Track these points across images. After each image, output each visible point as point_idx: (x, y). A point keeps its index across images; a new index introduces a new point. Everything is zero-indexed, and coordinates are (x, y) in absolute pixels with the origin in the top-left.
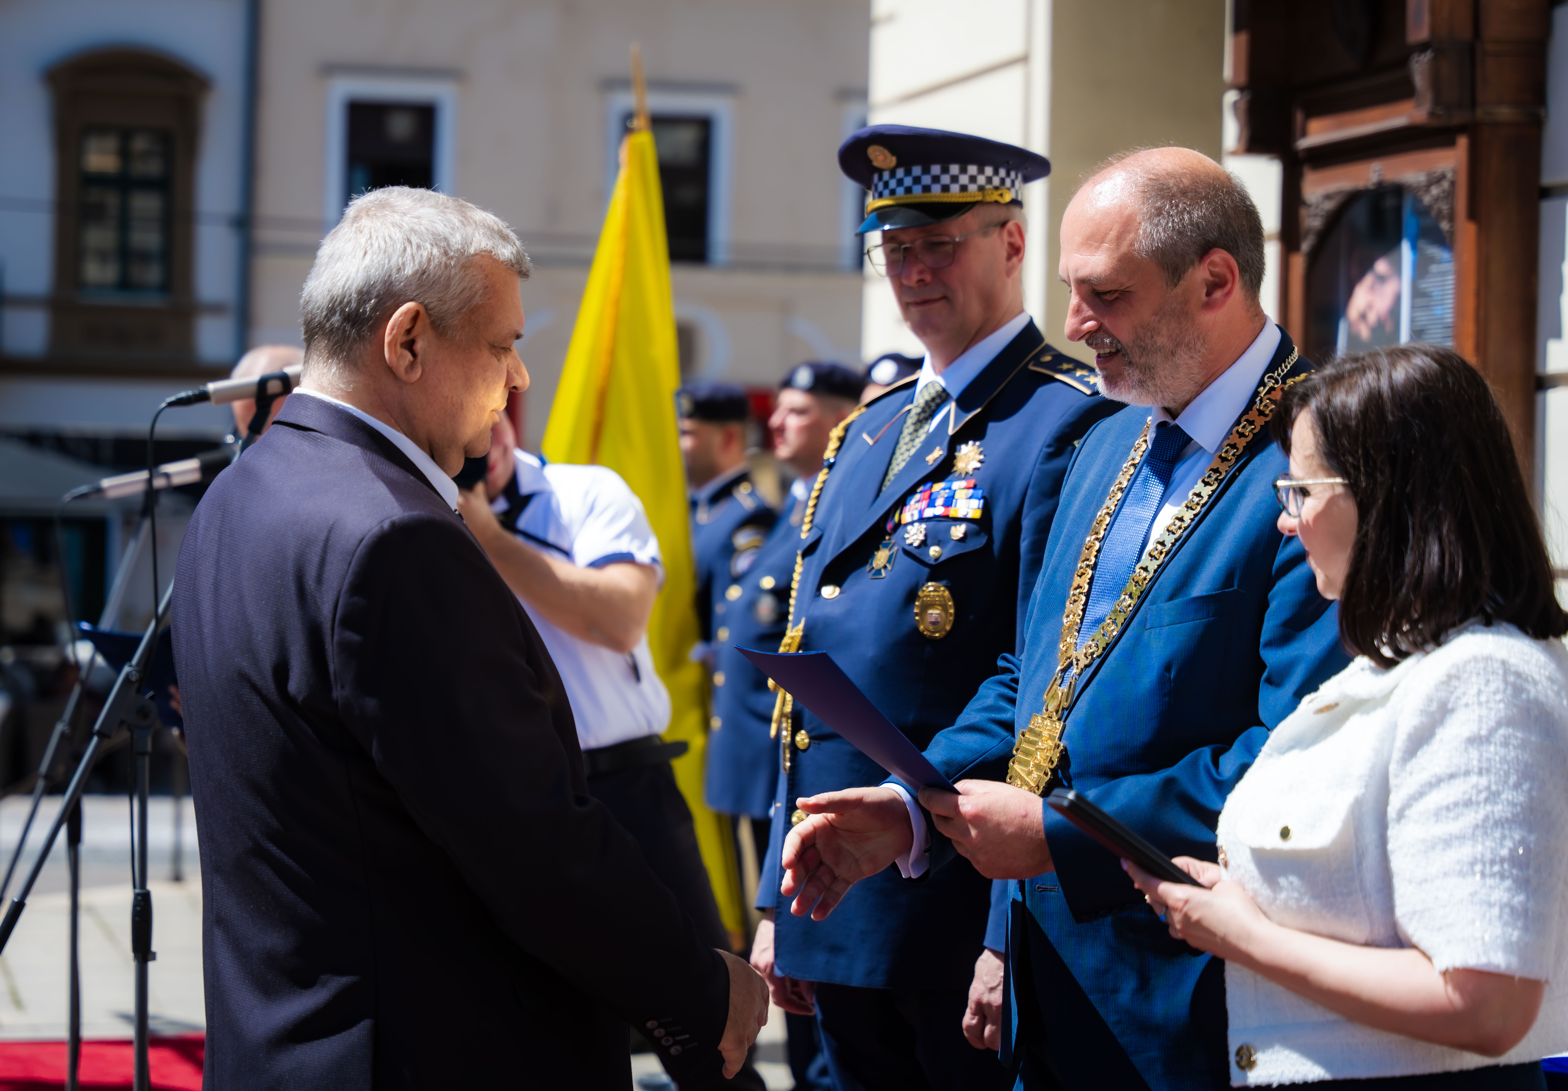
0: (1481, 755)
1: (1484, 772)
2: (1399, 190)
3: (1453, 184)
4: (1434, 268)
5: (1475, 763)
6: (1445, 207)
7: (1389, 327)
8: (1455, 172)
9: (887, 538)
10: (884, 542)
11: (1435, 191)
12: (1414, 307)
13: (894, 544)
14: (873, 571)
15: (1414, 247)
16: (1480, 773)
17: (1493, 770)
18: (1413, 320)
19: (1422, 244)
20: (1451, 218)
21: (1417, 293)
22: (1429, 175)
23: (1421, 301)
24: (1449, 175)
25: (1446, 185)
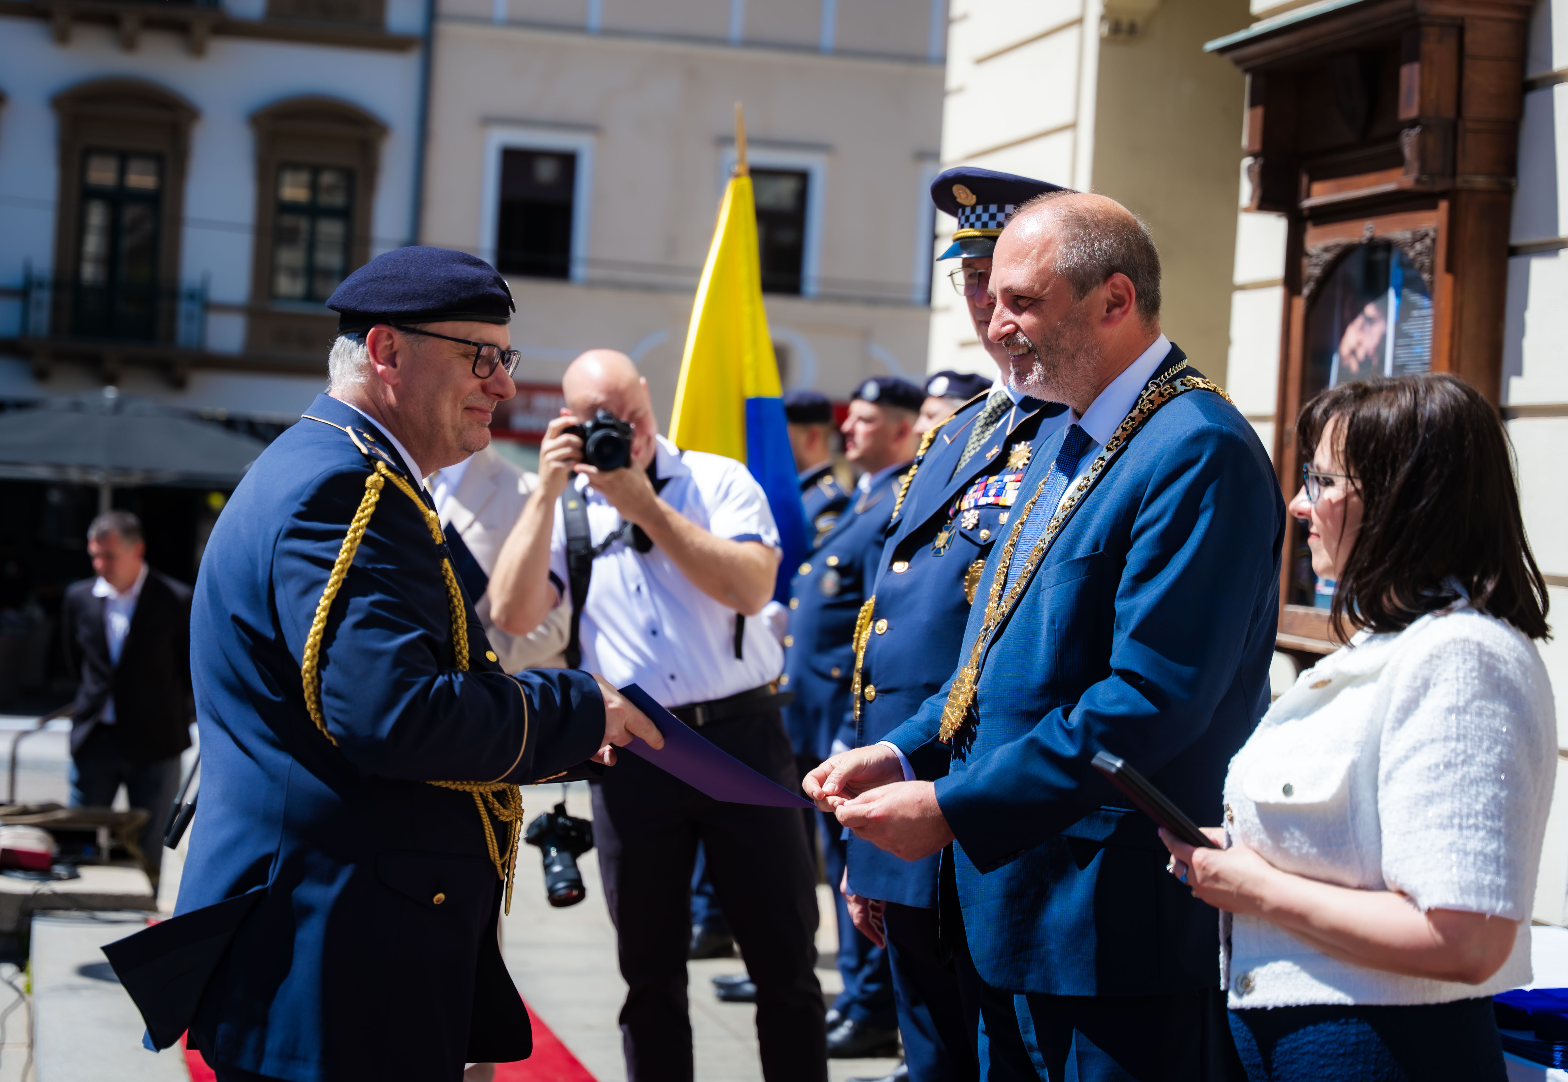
0: (1459, 723)
1: (1461, 738)
2: (1388, 246)
3: (1434, 241)
4: (1415, 313)
5: (1454, 730)
6: (1427, 261)
7: (1375, 362)
8: (1436, 231)
9: (949, 521)
10: (946, 525)
11: (1418, 246)
12: (1396, 346)
13: (954, 527)
14: (935, 550)
15: (1398, 295)
16: (1458, 739)
17: (1469, 736)
18: (1395, 357)
19: (1406, 292)
20: (1432, 271)
21: (1399, 334)
22: (1414, 233)
23: (1402, 341)
24: (1432, 234)
25: (1428, 241)
